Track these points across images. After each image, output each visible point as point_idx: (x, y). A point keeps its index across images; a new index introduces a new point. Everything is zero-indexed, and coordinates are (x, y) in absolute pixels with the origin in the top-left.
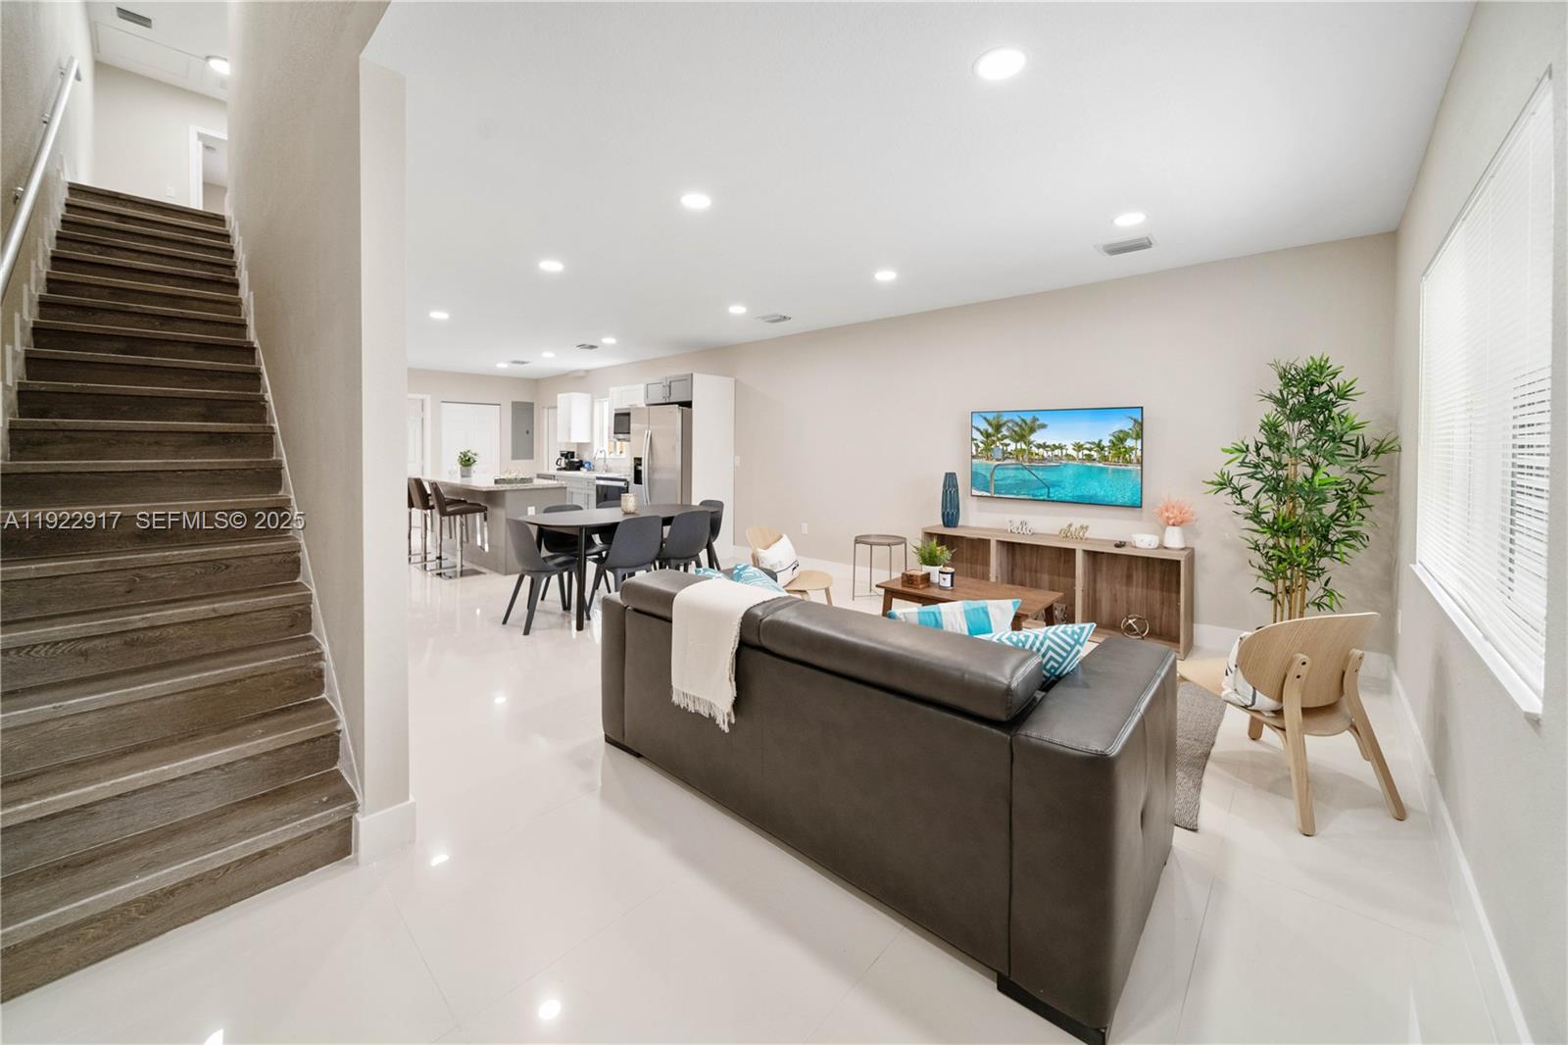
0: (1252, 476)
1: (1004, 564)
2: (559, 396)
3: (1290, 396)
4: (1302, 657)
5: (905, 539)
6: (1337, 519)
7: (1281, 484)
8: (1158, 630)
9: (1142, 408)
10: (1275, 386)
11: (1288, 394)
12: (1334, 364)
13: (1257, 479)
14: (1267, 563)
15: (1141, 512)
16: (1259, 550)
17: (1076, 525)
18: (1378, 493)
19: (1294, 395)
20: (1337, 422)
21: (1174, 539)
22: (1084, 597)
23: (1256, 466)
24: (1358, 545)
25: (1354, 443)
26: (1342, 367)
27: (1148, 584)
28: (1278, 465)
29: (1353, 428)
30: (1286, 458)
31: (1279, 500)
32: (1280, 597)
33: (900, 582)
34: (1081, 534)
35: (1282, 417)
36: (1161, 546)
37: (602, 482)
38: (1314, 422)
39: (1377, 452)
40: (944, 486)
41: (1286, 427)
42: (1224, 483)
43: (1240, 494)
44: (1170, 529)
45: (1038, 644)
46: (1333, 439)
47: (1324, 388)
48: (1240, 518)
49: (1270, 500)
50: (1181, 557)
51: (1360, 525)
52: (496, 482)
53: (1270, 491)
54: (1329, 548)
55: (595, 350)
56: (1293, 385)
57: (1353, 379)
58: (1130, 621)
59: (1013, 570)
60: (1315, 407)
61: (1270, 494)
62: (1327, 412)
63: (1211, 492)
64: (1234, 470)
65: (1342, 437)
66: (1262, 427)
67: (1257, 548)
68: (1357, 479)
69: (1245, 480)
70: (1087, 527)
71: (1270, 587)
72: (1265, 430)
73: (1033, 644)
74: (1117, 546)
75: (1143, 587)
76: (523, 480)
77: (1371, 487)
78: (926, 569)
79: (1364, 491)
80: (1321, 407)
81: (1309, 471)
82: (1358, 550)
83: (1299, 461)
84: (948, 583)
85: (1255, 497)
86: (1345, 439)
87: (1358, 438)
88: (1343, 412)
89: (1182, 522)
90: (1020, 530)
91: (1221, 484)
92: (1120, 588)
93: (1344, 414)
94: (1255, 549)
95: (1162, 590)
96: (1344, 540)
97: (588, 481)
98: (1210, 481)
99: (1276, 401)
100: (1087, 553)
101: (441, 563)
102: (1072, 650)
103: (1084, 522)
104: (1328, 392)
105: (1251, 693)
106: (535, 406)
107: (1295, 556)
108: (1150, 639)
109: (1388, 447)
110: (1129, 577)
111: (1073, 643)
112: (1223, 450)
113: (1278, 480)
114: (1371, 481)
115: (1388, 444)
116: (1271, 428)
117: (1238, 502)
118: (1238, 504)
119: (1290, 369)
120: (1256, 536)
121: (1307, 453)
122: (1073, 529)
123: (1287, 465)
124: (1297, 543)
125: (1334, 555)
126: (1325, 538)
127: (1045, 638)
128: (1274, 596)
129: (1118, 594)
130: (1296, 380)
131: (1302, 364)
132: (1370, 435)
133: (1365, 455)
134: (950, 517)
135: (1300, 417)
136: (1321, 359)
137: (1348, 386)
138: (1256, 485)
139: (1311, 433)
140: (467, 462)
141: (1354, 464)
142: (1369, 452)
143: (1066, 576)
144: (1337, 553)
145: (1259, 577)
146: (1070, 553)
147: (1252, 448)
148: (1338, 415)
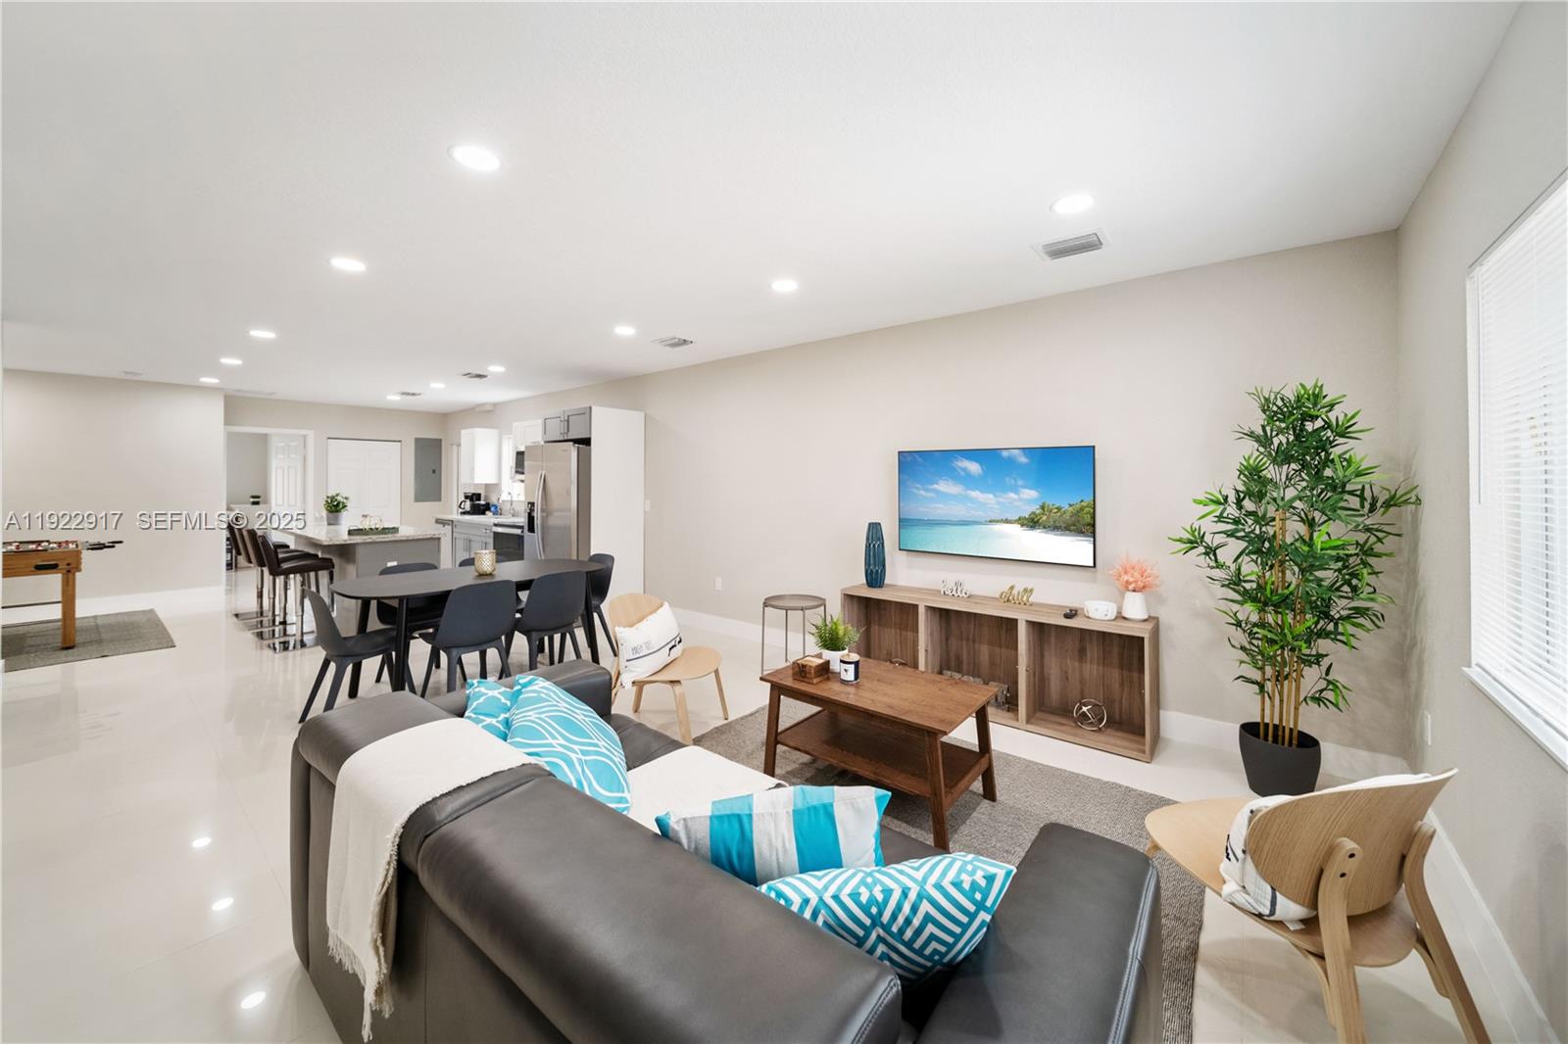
0: (1231, 534)
1: (936, 634)
2: (463, 432)
3: (1274, 433)
4: (1349, 845)
5: (824, 600)
6: (1338, 589)
7: (1267, 545)
8: (1117, 717)
9: (1094, 447)
10: (1256, 421)
11: (1272, 431)
12: (1331, 393)
13: (1238, 538)
14: (1250, 643)
15: (1096, 572)
16: (1240, 626)
17: (1019, 588)
18: (1385, 555)
19: (1280, 431)
20: (1339, 466)
21: (1135, 607)
22: (1028, 677)
23: (1236, 522)
24: (1367, 623)
25: (1358, 493)
26: (1345, 396)
27: (1104, 660)
28: (1262, 520)
29: (1359, 474)
30: (1271, 511)
31: (1264, 564)
32: (1269, 686)
33: (790, 672)
34: (1025, 599)
35: (1265, 459)
36: (1120, 617)
37: (500, 530)
38: (1304, 466)
39: (1387, 505)
40: (868, 539)
41: (1271, 472)
42: (1195, 541)
43: (1215, 555)
44: (1129, 595)
45: (907, 909)
46: (1334, 488)
47: (1319, 423)
48: (1217, 586)
49: (1253, 563)
50: (1143, 631)
51: (1372, 600)
52: (350, 533)
53: (1254, 553)
54: (1331, 627)
55: (484, 379)
56: (1279, 420)
57: (1356, 411)
58: (1084, 709)
59: (947, 639)
60: (1308, 447)
61: (1254, 557)
62: (1323, 454)
63: (1181, 551)
64: (1209, 526)
65: (1344, 486)
66: (1241, 472)
67: (1238, 624)
68: (1361, 537)
69: (1220, 539)
70: (1031, 591)
71: (1257, 675)
72: (1245, 476)
73: (899, 908)
74: (1068, 616)
75: (1098, 665)
76: (385, 531)
77: (1378, 547)
78: (828, 655)
79: (1369, 552)
80: (1316, 448)
81: (1303, 529)
82: (1368, 630)
83: (1288, 515)
84: (850, 676)
85: (1235, 560)
86: (1349, 487)
87: (1363, 487)
88: (1345, 453)
89: (1144, 587)
90: (954, 593)
91: (1191, 542)
92: (1072, 665)
93: (1347, 456)
94: (1236, 625)
95: (1121, 667)
96: (1349, 617)
97: (486, 527)
98: (1178, 538)
99: (1257, 439)
100: (1031, 624)
101: (285, 630)
102: (970, 923)
103: (1029, 583)
104: (1323, 428)
105: (1269, 897)
106: (443, 443)
107: (1289, 637)
108: (1109, 730)
109: (1401, 500)
110: (1082, 651)
111: (972, 908)
112: (1195, 501)
113: (1261, 538)
114: (1380, 540)
115: (1402, 496)
116: (1252, 473)
117: (1213, 564)
118: (1212, 568)
119: (1276, 398)
120: (1236, 607)
121: (1298, 504)
122: (1015, 592)
123: (1274, 519)
124: (1289, 618)
125: (1339, 637)
126: (1327, 616)
127: (920, 897)
128: (1262, 687)
129: (1070, 672)
130: (1283, 413)
131: (1290, 395)
132: (1380, 482)
133: (1372, 509)
134: (875, 575)
135: (1288, 459)
136: (1315, 386)
137: (1349, 421)
138: (1236, 546)
139: (1304, 480)
140: (335, 507)
141: (1360, 519)
142: (1379, 505)
143: (1007, 647)
144: (1342, 634)
145: (1242, 662)
146: (1012, 624)
147: (1232, 498)
148: (1340, 457)
